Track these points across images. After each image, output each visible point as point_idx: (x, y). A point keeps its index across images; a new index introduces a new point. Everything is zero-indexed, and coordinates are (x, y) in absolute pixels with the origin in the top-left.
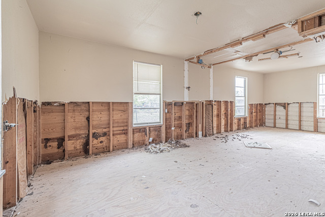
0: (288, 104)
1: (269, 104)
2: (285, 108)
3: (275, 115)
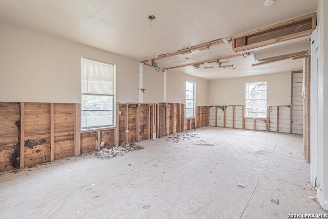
0: (226, 107)
1: (212, 106)
2: (223, 110)
3: (216, 116)
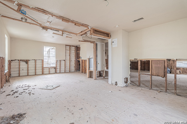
0: (29, 60)
2: (27, 63)
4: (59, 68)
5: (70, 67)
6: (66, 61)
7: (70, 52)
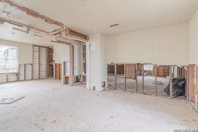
4: (24, 74)
5: (39, 73)
6: (34, 65)
7: (39, 54)
